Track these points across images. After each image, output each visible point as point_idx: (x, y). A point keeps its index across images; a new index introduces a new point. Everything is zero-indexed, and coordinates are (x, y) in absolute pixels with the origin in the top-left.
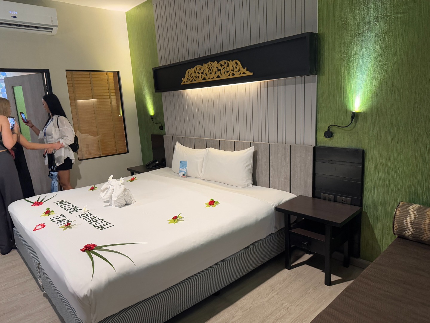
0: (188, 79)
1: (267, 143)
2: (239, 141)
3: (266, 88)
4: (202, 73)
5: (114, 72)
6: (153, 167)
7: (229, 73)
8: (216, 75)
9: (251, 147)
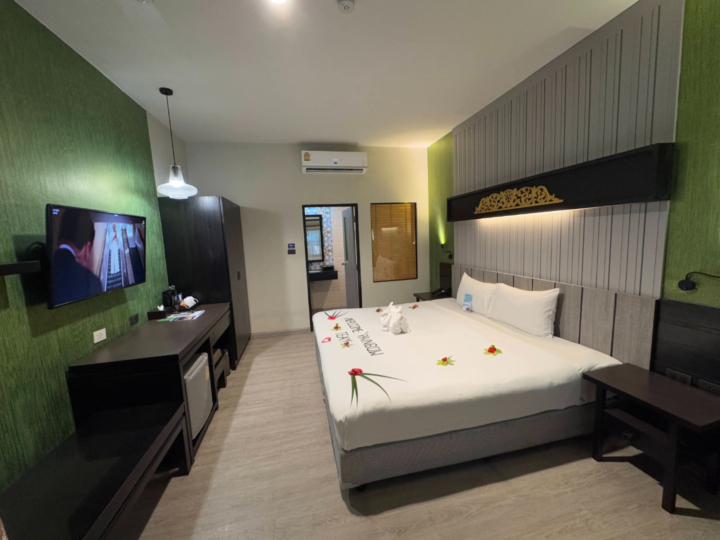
0: (482, 208)
1: (580, 286)
2: (539, 279)
3: (583, 218)
4: (499, 201)
5: (411, 203)
6: (438, 295)
7: (531, 201)
8: (515, 204)
9: (555, 288)
